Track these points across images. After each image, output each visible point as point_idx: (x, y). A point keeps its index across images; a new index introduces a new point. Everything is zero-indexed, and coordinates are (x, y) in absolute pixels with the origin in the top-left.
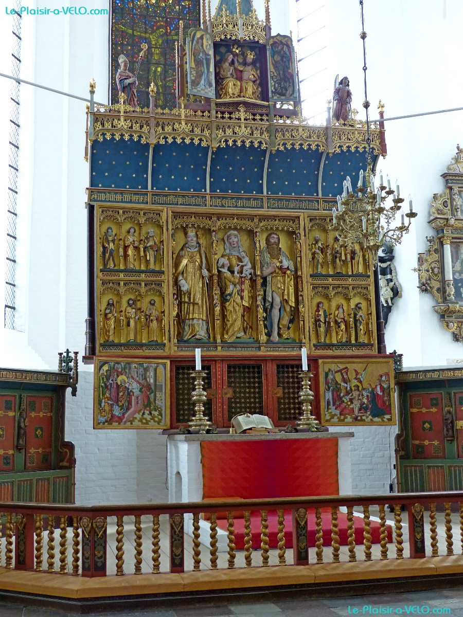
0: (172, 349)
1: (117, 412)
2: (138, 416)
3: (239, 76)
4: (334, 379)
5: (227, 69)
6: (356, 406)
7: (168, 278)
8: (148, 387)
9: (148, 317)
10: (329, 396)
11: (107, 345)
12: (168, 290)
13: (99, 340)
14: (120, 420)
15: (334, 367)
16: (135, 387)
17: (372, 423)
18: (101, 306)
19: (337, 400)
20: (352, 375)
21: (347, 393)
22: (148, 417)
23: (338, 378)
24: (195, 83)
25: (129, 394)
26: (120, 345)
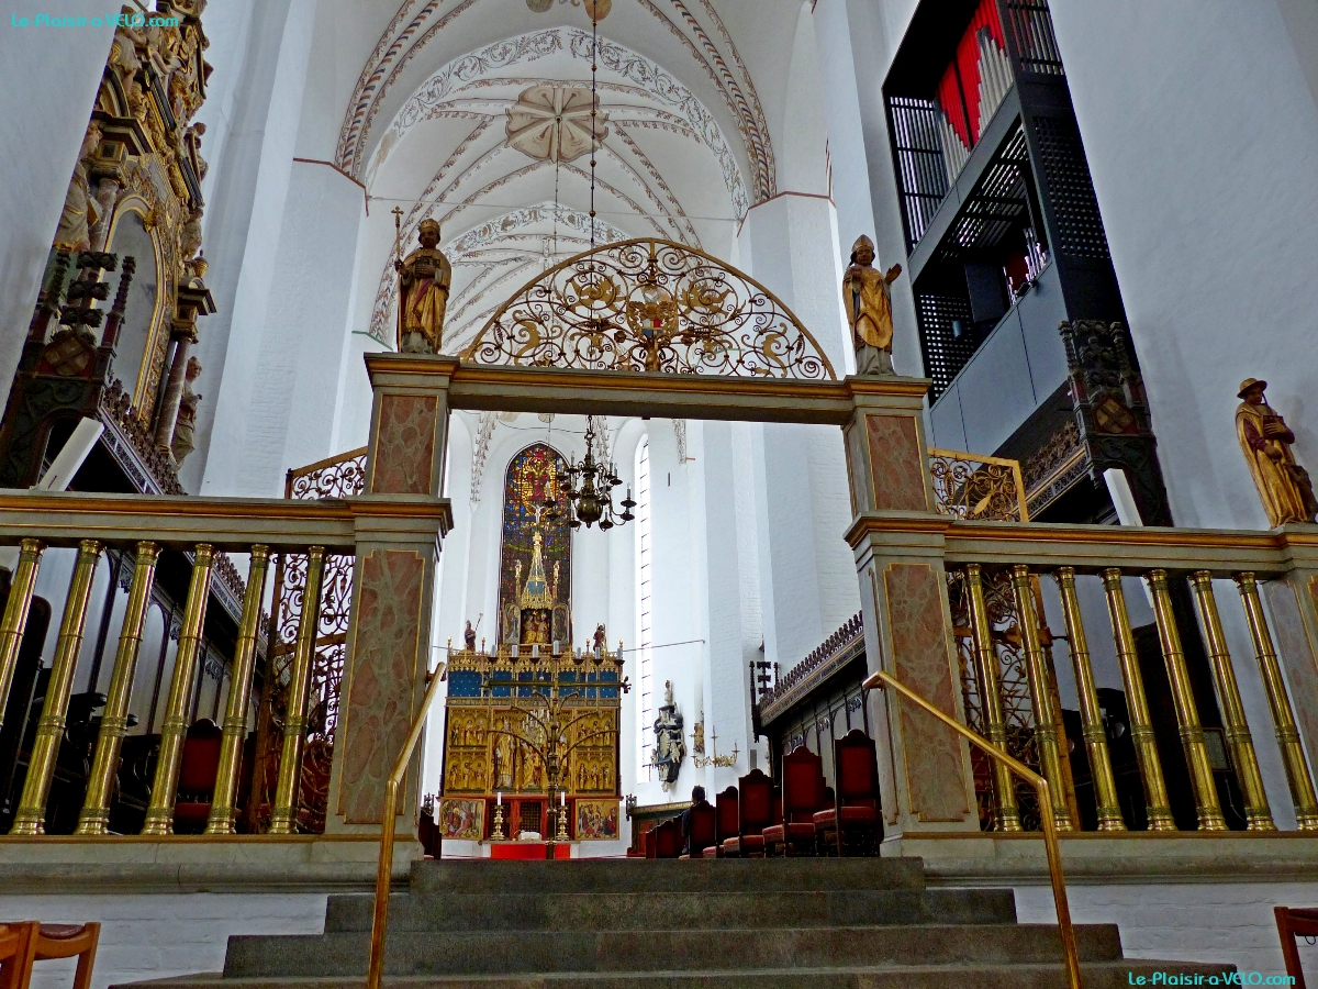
0: (489, 793)
1: (452, 829)
2: (464, 832)
3: (536, 629)
4: (584, 812)
5: (529, 625)
6: (595, 828)
7: (489, 751)
8: (472, 815)
9: (476, 774)
10: (581, 821)
11: (451, 790)
12: (489, 756)
13: (447, 787)
14: (453, 834)
15: (584, 804)
16: (463, 815)
17: (605, 839)
18: (449, 767)
19: (585, 824)
20: (594, 809)
21: (591, 820)
22: (470, 832)
23: (587, 811)
24: (507, 636)
25: (459, 819)
26: (458, 791)
